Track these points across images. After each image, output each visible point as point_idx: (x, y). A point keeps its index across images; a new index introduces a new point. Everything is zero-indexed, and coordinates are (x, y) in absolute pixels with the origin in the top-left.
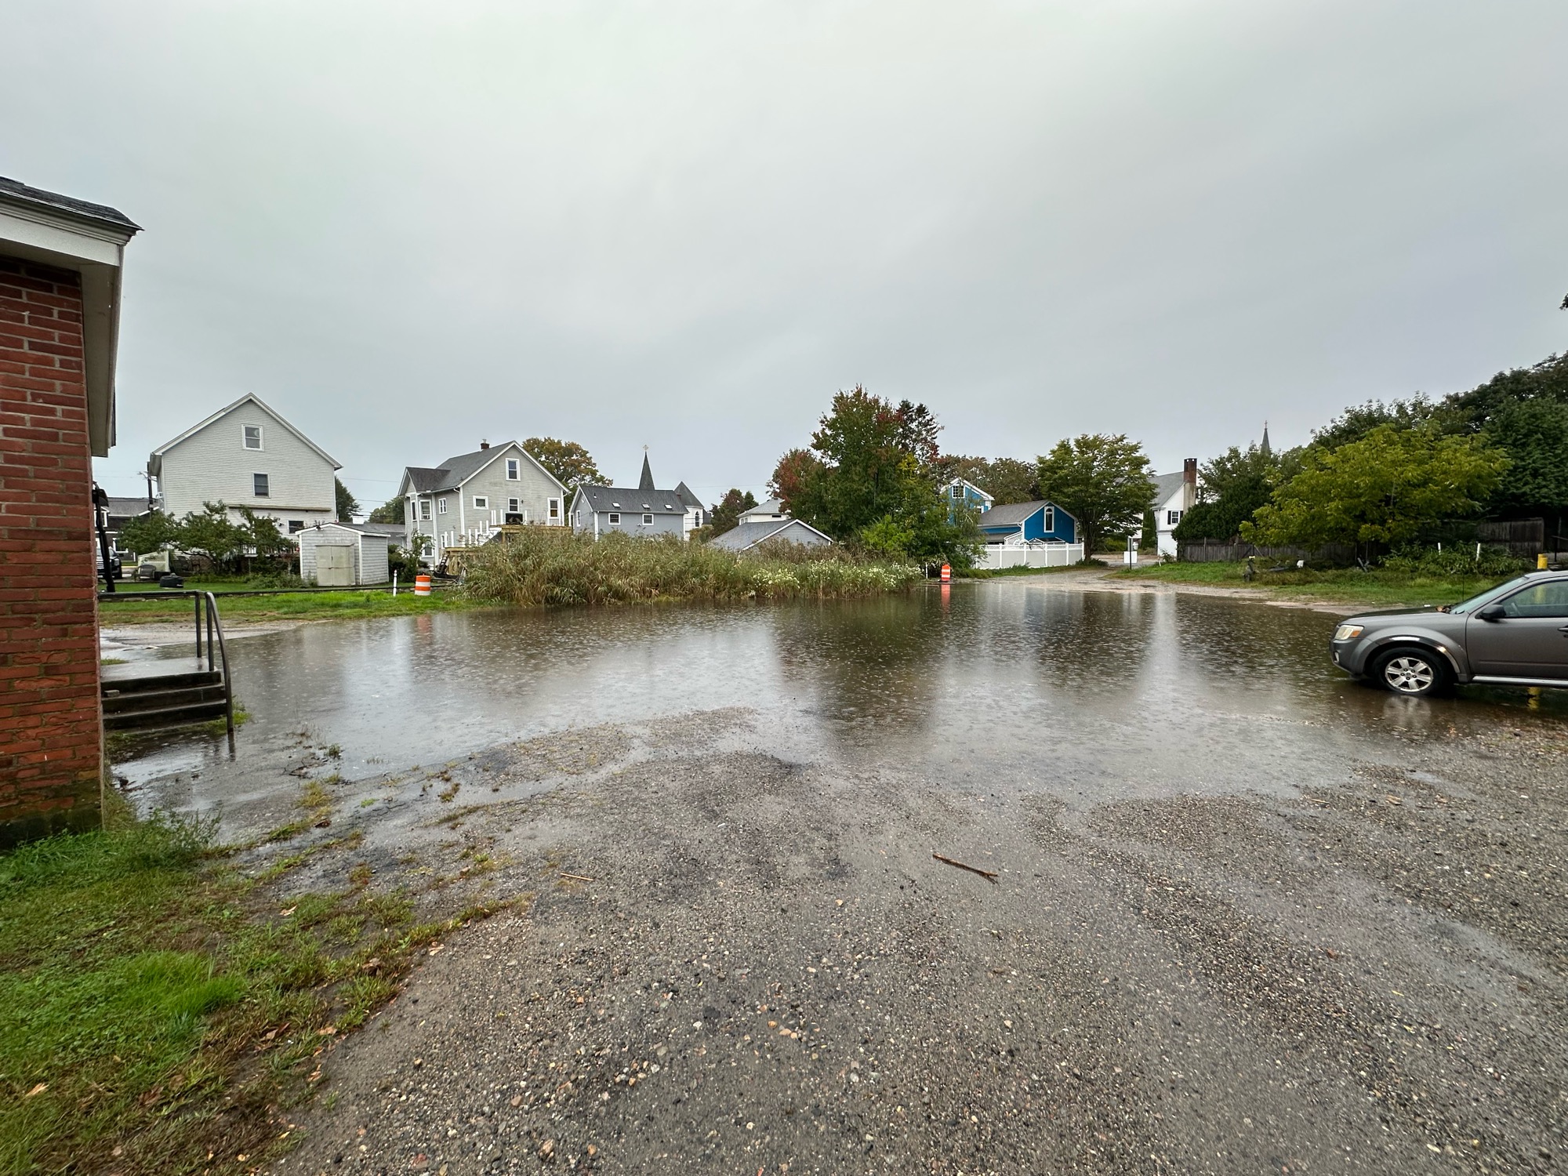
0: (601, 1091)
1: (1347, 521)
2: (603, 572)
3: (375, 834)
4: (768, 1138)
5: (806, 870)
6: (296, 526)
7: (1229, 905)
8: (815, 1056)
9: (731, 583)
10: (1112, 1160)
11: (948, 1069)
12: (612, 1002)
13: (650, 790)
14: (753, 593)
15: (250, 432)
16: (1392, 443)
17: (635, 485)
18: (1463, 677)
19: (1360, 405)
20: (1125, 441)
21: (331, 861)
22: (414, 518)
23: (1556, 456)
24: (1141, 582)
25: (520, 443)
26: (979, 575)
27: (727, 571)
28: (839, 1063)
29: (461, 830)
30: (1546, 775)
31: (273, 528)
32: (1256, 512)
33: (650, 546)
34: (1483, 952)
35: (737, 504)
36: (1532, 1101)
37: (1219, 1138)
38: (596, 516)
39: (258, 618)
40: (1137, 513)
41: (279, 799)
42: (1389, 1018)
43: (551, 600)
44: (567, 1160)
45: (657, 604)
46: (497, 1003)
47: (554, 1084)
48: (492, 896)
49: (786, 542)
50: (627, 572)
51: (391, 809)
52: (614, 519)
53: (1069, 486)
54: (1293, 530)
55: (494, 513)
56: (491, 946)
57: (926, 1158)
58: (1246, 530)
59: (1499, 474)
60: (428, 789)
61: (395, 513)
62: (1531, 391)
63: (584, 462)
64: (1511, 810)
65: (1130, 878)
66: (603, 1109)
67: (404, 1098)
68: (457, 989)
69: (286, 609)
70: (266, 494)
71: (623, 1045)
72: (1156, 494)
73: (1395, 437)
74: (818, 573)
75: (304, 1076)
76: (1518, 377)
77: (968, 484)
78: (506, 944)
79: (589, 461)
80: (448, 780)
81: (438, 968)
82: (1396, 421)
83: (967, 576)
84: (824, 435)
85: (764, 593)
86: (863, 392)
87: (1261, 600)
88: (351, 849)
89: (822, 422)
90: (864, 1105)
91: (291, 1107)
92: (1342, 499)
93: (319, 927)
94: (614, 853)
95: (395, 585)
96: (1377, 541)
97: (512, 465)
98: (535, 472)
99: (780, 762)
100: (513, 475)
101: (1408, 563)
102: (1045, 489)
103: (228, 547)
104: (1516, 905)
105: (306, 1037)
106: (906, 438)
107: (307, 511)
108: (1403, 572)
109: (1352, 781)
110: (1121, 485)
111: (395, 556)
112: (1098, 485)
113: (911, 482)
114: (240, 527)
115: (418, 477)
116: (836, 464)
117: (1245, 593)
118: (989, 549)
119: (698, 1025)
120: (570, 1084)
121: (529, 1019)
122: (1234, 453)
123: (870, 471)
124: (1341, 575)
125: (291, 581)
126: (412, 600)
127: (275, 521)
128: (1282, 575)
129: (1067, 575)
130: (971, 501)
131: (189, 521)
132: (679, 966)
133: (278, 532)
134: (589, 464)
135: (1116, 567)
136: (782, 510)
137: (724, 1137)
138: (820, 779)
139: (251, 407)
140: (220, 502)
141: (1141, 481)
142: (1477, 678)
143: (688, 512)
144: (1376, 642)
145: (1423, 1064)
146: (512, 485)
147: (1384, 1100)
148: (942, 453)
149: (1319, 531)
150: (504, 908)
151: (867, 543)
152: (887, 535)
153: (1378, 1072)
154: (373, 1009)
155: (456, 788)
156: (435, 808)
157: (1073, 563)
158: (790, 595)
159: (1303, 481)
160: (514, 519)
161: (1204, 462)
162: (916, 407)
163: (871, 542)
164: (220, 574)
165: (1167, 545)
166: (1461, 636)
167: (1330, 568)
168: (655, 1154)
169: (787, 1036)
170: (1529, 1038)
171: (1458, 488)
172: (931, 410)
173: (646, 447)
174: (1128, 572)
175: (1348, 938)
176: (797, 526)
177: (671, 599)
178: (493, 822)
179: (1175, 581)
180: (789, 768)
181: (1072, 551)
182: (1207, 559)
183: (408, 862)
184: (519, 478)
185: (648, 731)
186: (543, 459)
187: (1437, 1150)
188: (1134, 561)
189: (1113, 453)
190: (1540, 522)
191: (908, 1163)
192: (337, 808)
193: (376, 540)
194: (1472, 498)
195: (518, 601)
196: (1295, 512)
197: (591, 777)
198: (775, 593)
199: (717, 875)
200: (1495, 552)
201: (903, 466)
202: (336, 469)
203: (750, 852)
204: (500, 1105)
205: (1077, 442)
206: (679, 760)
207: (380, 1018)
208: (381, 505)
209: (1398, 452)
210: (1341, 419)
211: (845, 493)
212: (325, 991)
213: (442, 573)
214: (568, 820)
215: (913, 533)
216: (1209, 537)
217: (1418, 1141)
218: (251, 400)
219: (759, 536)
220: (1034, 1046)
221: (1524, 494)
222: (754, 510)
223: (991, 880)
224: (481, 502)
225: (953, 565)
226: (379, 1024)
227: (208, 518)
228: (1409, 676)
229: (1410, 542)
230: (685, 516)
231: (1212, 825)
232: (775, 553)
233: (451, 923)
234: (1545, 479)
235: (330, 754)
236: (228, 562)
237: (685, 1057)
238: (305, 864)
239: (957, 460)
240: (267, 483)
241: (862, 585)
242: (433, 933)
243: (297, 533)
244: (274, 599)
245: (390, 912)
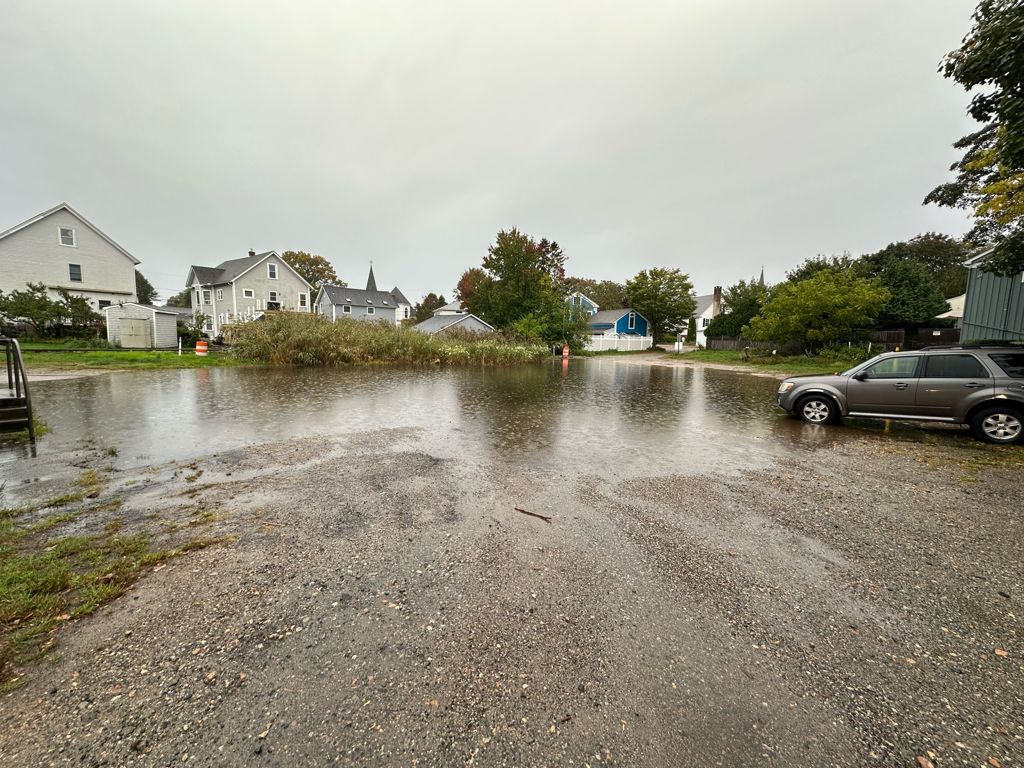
0: (258, 643)
1: (801, 327)
2: (335, 343)
3: (132, 502)
4: (365, 663)
5: (431, 518)
6: (103, 304)
7: (682, 531)
8: (407, 618)
9: (424, 354)
10: (575, 662)
11: (490, 621)
12: (279, 593)
13: (338, 473)
14: (438, 360)
15: (65, 233)
16: (829, 281)
17: (364, 287)
18: (844, 413)
19: (813, 258)
20: (679, 273)
21: (94, 518)
22: (199, 303)
23: (915, 293)
24: (683, 361)
25: (280, 254)
26: (587, 354)
27: (421, 345)
28: (422, 621)
29: (197, 498)
30: (873, 464)
31: (85, 305)
32: (752, 320)
33: (369, 327)
34: (812, 551)
35: (433, 304)
36: (814, 622)
37: (640, 648)
38: (334, 307)
39: (70, 367)
40: (685, 318)
41: (59, 481)
42: (753, 584)
43: (296, 361)
44: (225, 682)
45: (372, 366)
46: (197, 597)
47: (226, 641)
48: (210, 536)
49: (463, 328)
50: (352, 343)
51: (148, 485)
52: (347, 309)
53: (644, 300)
54: (771, 332)
55: (258, 301)
56: (201, 565)
57: (462, 668)
58: (745, 331)
59: (884, 303)
60: (179, 474)
61: (185, 300)
62: (906, 255)
63: (327, 270)
64: (850, 481)
65: (630, 519)
66: (257, 653)
67: (113, 654)
68: (169, 590)
69: (92, 362)
70: (80, 280)
71: (281, 617)
72: (696, 307)
73: (831, 278)
74: (482, 349)
75: (39, 645)
76: (901, 246)
77: (582, 296)
78: (212, 563)
79: (330, 270)
80: (194, 469)
81: (159, 578)
82: (832, 268)
83: (580, 355)
84: (491, 259)
85: (445, 361)
86: (517, 231)
87: (749, 373)
88: (111, 510)
89: (490, 250)
90: (431, 642)
91: (24, 663)
92: (799, 314)
93: (73, 556)
94: (305, 510)
95: (180, 348)
96: (817, 340)
97: (272, 268)
98: (289, 274)
99: (431, 458)
100: (273, 275)
101: (832, 353)
102: (631, 301)
103: (48, 317)
104: (837, 527)
105: (44, 621)
106: (544, 264)
107: (113, 293)
108: (829, 358)
109: (771, 467)
110: (675, 301)
111: (182, 329)
112: (662, 300)
113: (546, 292)
114: (58, 303)
115: (199, 273)
116: (498, 279)
117: (742, 369)
118: (594, 338)
119: (335, 604)
120: (237, 641)
121: (218, 605)
122: (742, 283)
123: (520, 284)
124: (795, 360)
125: (99, 343)
126: (193, 358)
127: (87, 299)
128: (764, 359)
129: (641, 356)
130: (584, 306)
131: (15, 297)
132: (331, 572)
133: (90, 308)
134: (331, 271)
135: (671, 352)
136: (462, 307)
137: (336, 664)
138: (455, 467)
139: (65, 214)
140: (40, 283)
141: (688, 299)
142: (851, 413)
143: (398, 307)
144: (800, 392)
145: (763, 606)
146: (271, 282)
147: (736, 625)
148: (567, 276)
149: (786, 333)
150: (216, 542)
151: (517, 331)
152: (530, 326)
153: (737, 611)
154: (102, 604)
155: (200, 474)
156: (183, 485)
157: (645, 349)
158: (463, 362)
159: (778, 302)
160: (273, 306)
161: (725, 290)
162: (551, 243)
163: (520, 330)
164: (42, 337)
165: (701, 339)
166: (844, 389)
167: (790, 355)
168: (286, 676)
169: (392, 608)
170: (822, 591)
171: (862, 310)
172: (561, 246)
173: (371, 262)
174: (677, 355)
175: (743, 546)
176: (471, 319)
177: (382, 363)
178: (221, 493)
179: (703, 361)
180: (437, 461)
181: (647, 341)
182: (723, 348)
183: (153, 517)
184: (277, 278)
185: (346, 440)
186: (297, 266)
187: (757, 647)
188: (681, 348)
189: (672, 280)
190: (903, 331)
191: (450, 671)
192: (106, 486)
193: (167, 316)
194: (869, 317)
195: (273, 361)
196: (773, 320)
197: (300, 466)
198: (453, 361)
199: (371, 521)
200: (878, 348)
201: (542, 282)
202: (136, 264)
203: (397, 508)
204: (184, 655)
205: (651, 272)
206: (364, 456)
207: (107, 608)
208: (176, 294)
209: (831, 287)
210: (803, 265)
211: (504, 298)
212: (67, 594)
213: (220, 342)
214: (277, 491)
215: (546, 326)
216: (725, 334)
217: (748, 643)
218: (64, 209)
219: (446, 324)
220: (547, 607)
221: (897, 315)
222: (444, 307)
223: (548, 522)
224: (249, 293)
225: (570, 347)
226: (105, 612)
227: (30, 295)
228: (816, 412)
229: (834, 341)
230: (397, 309)
231: (686, 490)
232: (455, 335)
233: (174, 552)
234: (908, 307)
235: (109, 454)
236: (49, 329)
237: (321, 622)
238: (72, 520)
239: (578, 281)
240: (80, 271)
241: (511, 357)
242: (159, 558)
243: (104, 308)
244: (85, 355)
245: (129, 547)
